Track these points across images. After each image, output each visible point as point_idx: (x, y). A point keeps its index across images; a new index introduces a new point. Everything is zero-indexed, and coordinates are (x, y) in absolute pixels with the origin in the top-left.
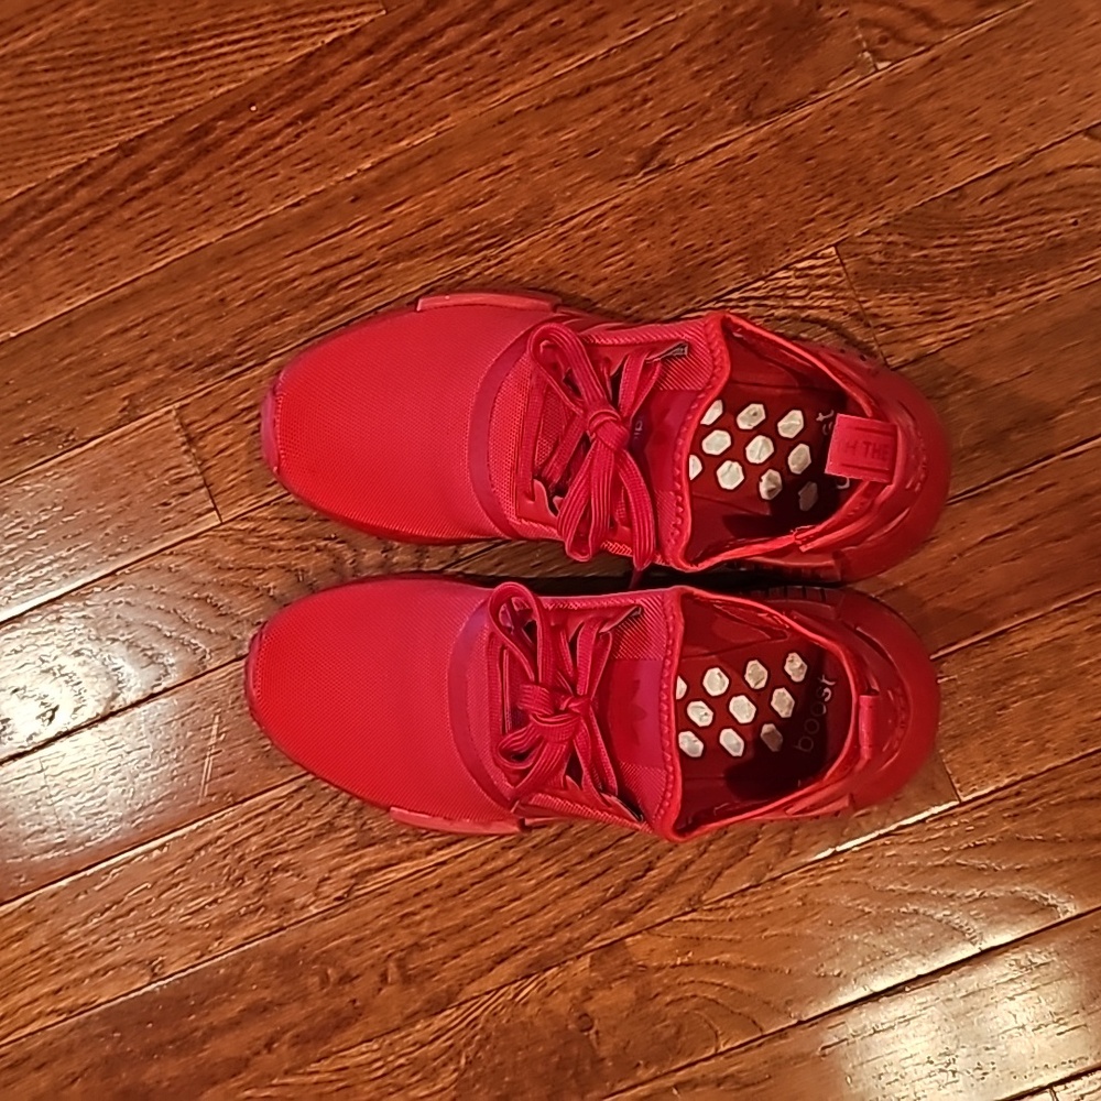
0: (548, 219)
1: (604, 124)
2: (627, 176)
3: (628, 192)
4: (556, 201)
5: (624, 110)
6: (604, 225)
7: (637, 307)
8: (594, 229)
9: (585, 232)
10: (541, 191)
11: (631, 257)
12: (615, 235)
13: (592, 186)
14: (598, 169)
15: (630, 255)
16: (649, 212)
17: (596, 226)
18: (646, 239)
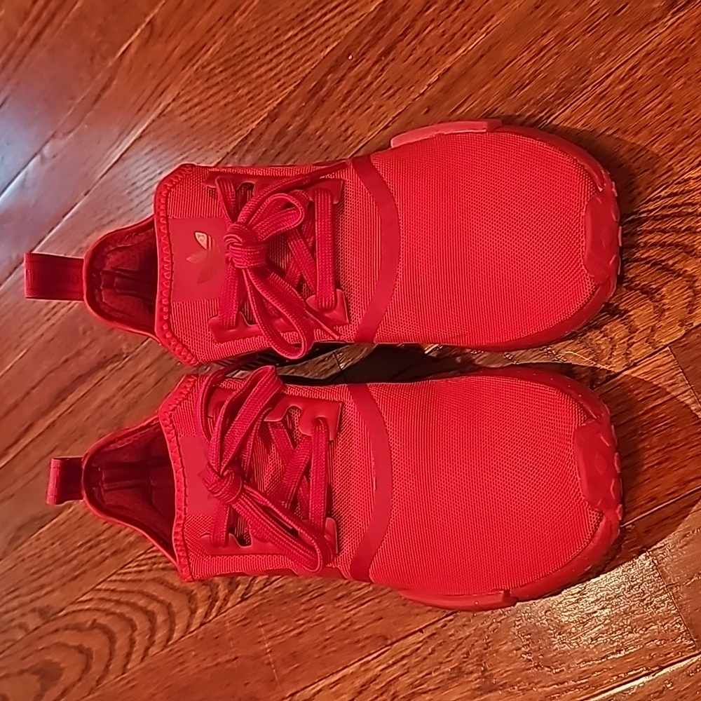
0: (586, 83)
2: (656, 21)
3: (659, 36)
4: (591, 65)
6: (639, 74)
7: (681, 146)
8: (629, 81)
9: (622, 86)
10: (578, 59)
11: (669, 98)
12: (650, 81)
13: (624, 40)
14: (627, 23)
15: (667, 97)
16: (682, 50)
17: (632, 78)
18: (681, 77)
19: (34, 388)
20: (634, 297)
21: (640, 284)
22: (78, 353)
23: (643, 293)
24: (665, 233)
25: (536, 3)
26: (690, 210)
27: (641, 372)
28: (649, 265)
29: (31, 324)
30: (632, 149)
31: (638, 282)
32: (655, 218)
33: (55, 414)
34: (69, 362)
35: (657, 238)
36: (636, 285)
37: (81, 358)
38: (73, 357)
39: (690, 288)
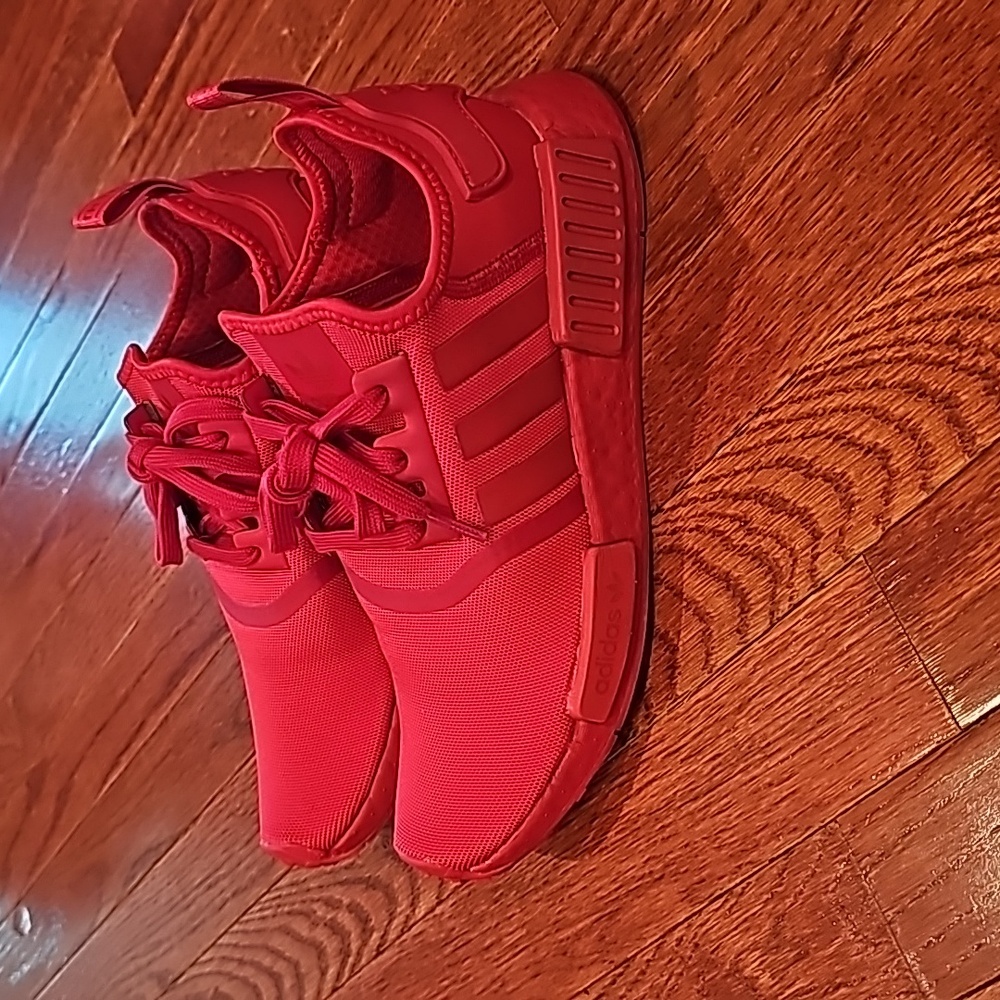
0: (740, 192)
1: (783, 42)
2: (817, 95)
3: (823, 115)
4: (744, 166)
5: (801, 12)
6: (802, 171)
7: (860, 265)
8: (791, 183)
9: (782, 192)
10: (728, 160)
11: (840, 200)
12: (816, 179)
13: (781, 127)
14: (783, 102)
15: (837, 199)
16: (851, 132)
17: (794, 177)
18: (853, 169)
19: (144, 672)
20: (816, 487)
21: (821, 468)
22: (190, 622)
23: (826, 481)
24: (847, 393)
25: (674, 92)
26: (876, 357)
27: (830, 595)
28: (831, 440)
29: (139, 587)
30: (800, 278)
31: (818, 466)
32: (834, 373)
33: (167, 707)
34: (181, 634)
35: (838, 400)
36: (817, 471)
37: (194, 628)
38: (185, 628)
39: (884, 468)
